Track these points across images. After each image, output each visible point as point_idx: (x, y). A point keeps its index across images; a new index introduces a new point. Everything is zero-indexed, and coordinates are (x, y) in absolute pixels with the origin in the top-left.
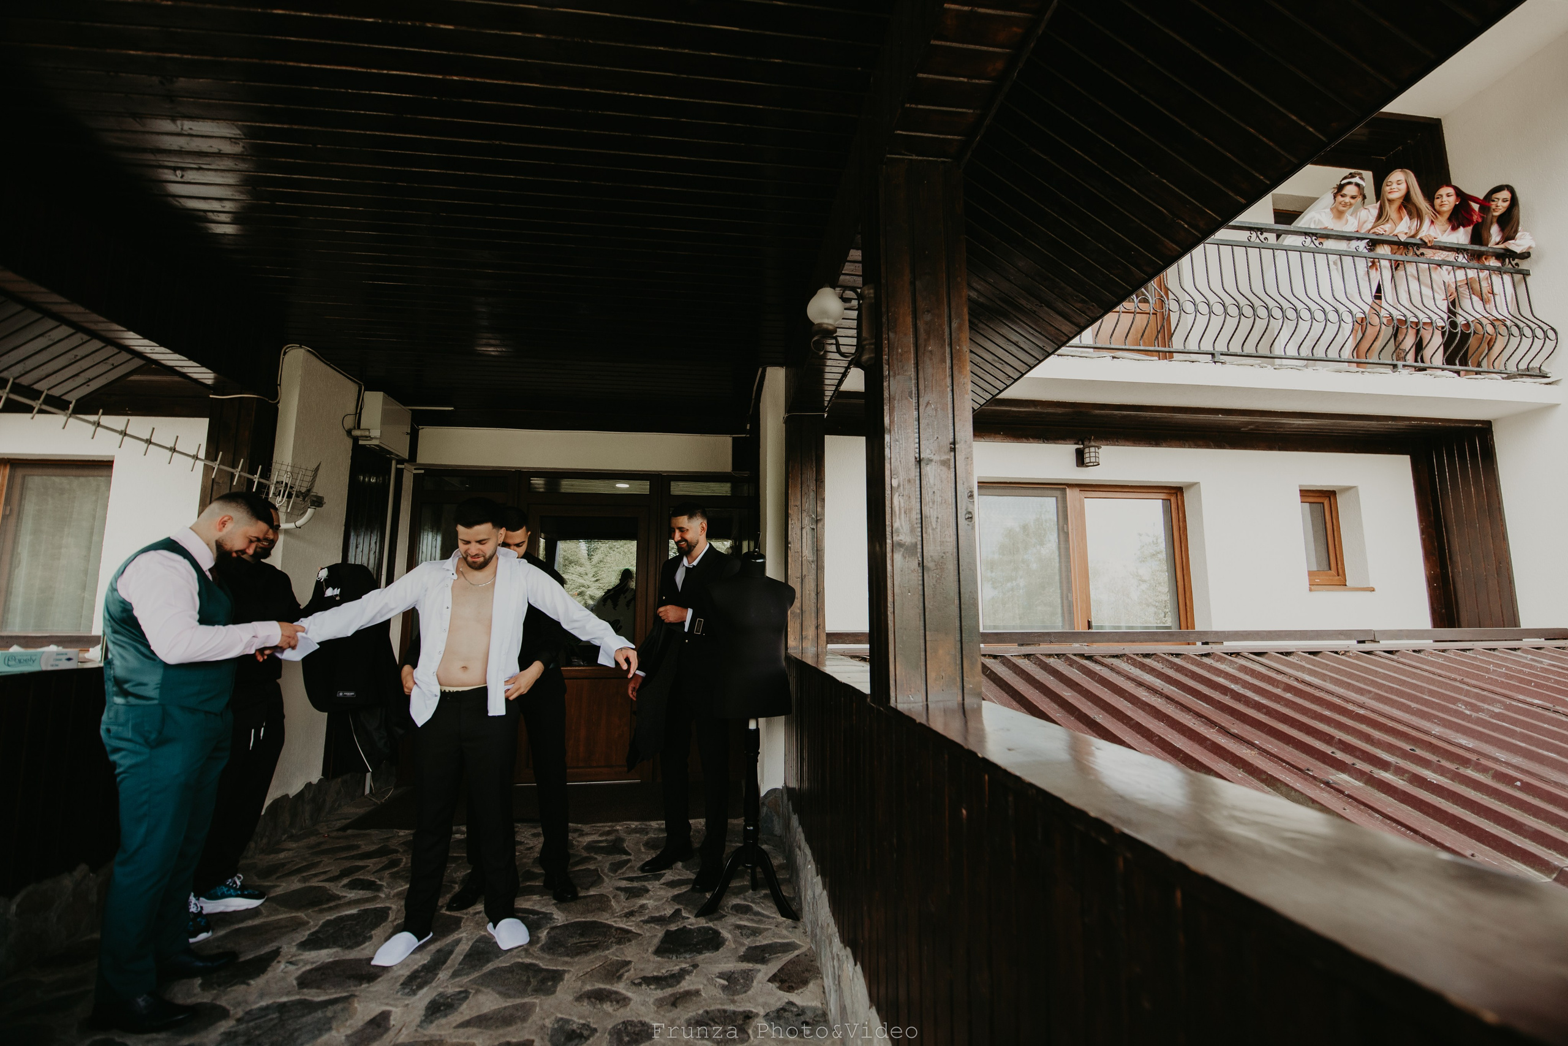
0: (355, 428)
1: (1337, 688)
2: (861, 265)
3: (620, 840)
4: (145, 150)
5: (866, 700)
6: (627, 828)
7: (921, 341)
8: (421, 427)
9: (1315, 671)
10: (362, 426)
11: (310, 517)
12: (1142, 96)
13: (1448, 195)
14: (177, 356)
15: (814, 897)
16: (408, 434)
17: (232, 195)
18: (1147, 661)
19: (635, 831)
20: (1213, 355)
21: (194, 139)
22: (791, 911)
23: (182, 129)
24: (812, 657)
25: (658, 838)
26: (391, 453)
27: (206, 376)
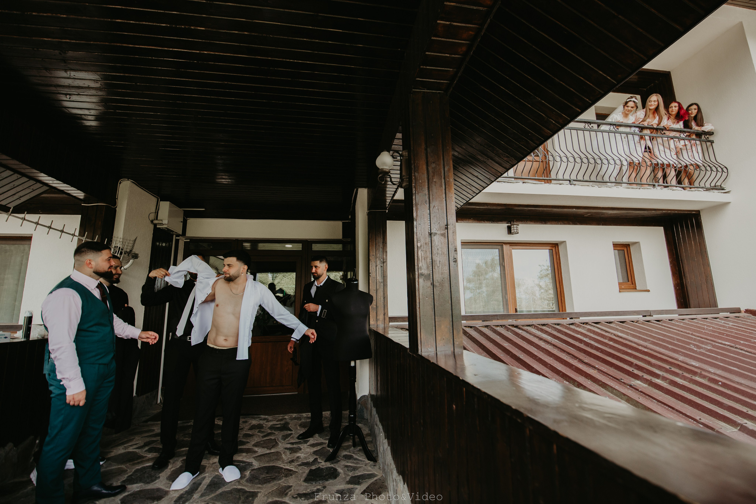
0: (155, 220)
1: (634, 339)
2: (401, 140)
3: (287, 423)
4: (51, 85)
5: (407, 351)
6: (291, 417)
7: (430, 177)
8: (188, 218)
9: (623, 331)
10: (158, 219)
11: (131, 263)
12: (531, 63)
13: (675, 107)
14: (65, 185)
15: (384, 450)
16: (181, 222)
17: (95, 107)
18: (544, 328)
19: (295, 418)
20: (570, 181)
21: (76, 80)
22: (372, 457)
23: (70, 76)
24: (382, 329)
25: (306, 422)
26: (173, 231)
27: (80, 194)
